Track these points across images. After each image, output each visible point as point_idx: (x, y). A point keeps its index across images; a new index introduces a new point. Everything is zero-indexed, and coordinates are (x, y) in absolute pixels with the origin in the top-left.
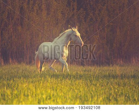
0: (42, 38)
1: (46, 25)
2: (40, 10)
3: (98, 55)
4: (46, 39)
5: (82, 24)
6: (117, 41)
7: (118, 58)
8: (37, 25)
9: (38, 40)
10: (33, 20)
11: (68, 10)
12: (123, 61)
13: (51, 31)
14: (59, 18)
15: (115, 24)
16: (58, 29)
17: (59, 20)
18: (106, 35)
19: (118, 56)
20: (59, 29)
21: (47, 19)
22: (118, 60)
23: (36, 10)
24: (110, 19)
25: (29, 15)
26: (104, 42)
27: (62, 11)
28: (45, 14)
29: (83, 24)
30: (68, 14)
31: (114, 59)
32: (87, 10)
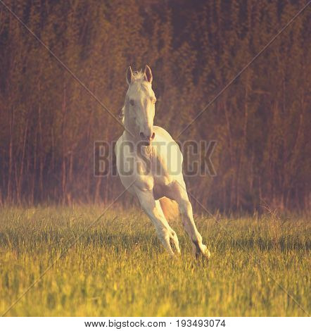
0: (62, 127)
1: (78, 88)
2: (60, 43)
3: (224, 183)
4: (76, 130)
5: (185, 89)
6: (272, 143)
7: (274, 195)
8: (48, 86)
9: (50, 135)
10: (37, 72)
11: (143, 45)
12: (285, 205)
13: (90, 107)
14: (117, 68)
15: (269, 93)
16: (112, 102)
17: (115, 75)
18: (245, 126)
19: (274, 189)
20: (116, 101)
21: (82, 71)
22: (274, 200)
23: (47, 43)
24: (256, 77)
25: (26, 58)
26: (240, 146)
27: (126, 50)
28: (76, 56)
29: (189, 89)
30: (146, 57)
31: (263, 196)
32: (202, 47)
